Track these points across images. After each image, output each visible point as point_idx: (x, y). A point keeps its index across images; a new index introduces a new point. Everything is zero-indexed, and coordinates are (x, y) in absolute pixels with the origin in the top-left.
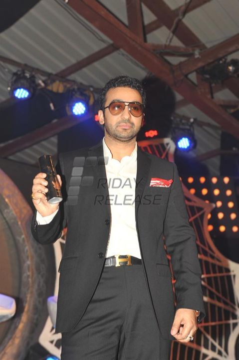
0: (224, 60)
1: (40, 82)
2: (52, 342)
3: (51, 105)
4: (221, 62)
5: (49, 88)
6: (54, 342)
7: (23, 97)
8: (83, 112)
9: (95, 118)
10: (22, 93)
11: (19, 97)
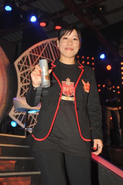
0: (98, 5)
1: (17, 4)
2: (14, 116)
3: (21, 16)
4: (97, 6)
5: (21, 8)
6: (15, 116)
7: (9, 10)
8: (35, 21)
9: (40, 24)
10: (8, 8)
11: (7, 10)
